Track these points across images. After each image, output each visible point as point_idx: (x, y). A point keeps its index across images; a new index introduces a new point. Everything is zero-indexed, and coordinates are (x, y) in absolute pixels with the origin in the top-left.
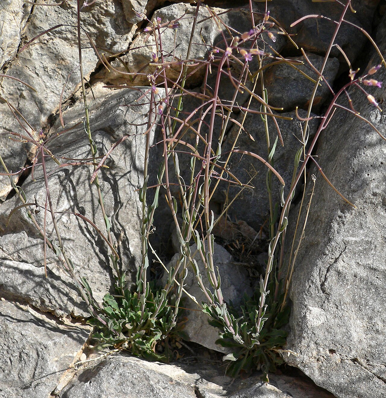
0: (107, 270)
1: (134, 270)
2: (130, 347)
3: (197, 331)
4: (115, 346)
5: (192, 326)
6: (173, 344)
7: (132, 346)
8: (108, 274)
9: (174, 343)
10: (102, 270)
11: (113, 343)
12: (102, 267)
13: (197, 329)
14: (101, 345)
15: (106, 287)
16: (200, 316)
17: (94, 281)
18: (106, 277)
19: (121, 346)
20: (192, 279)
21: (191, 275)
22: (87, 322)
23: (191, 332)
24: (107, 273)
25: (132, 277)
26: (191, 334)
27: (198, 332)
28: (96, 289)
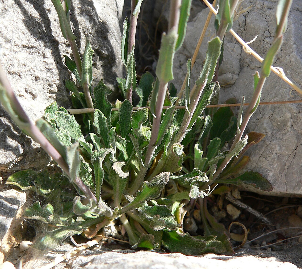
0: (45, 43)
1: (108, 50)
2: (123, 233)
3: (285, 164)
4: (87, 233)
5: (271, 154)
6: (219, 210)
7: (125, 229)
8: (48, 52)
9: (221, 207)
10: (33, 41)
11: (81, 227)
12: (34, 33)
13: (285, 158)
14: (52, 235)
15: (47, 87)
16: (289, 124)
17: (15, 69)
18: (46, 60)
19: (101, 231)
20: (239, 57)
21: (235, 50)
22: (10, 181)
23: (270, 168)
24: (47, 50)
25: (104, 70)
26: (271, 174)
27: (288, 164)
28: (24, 91)
